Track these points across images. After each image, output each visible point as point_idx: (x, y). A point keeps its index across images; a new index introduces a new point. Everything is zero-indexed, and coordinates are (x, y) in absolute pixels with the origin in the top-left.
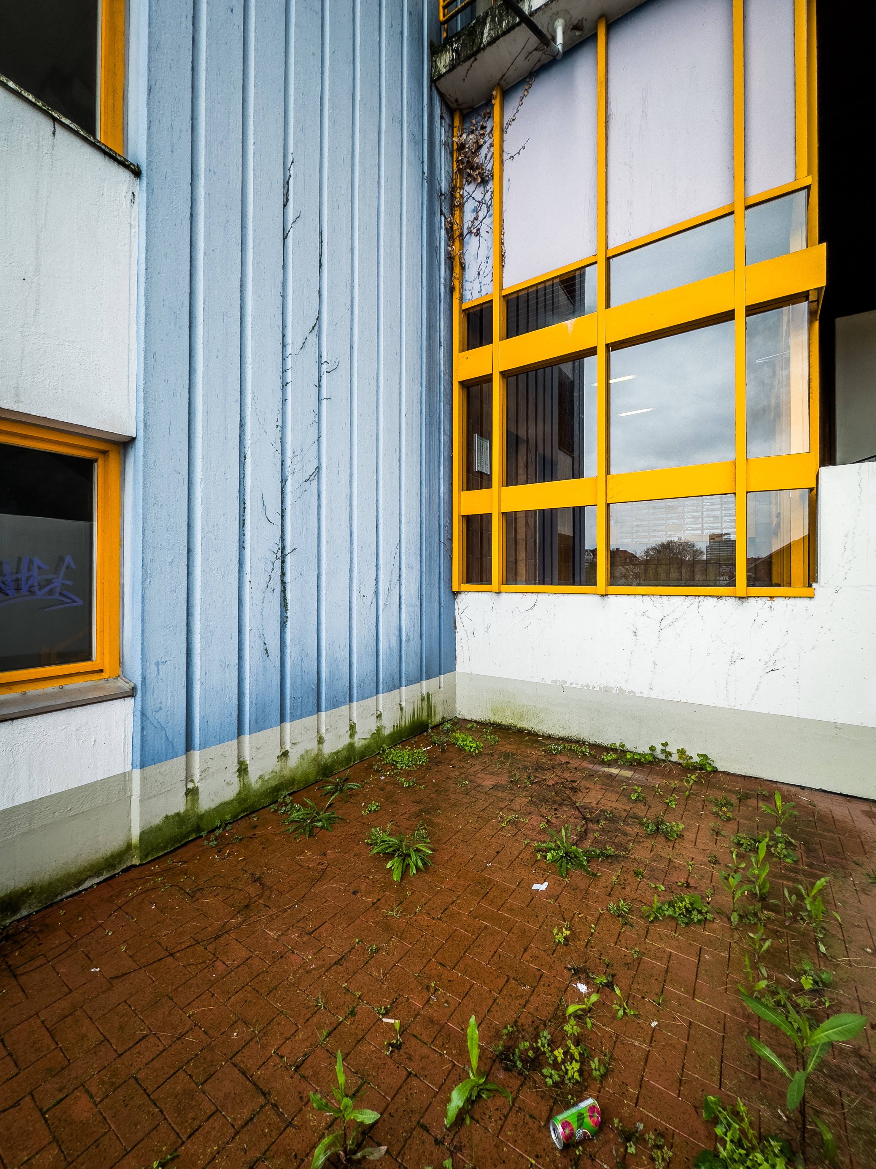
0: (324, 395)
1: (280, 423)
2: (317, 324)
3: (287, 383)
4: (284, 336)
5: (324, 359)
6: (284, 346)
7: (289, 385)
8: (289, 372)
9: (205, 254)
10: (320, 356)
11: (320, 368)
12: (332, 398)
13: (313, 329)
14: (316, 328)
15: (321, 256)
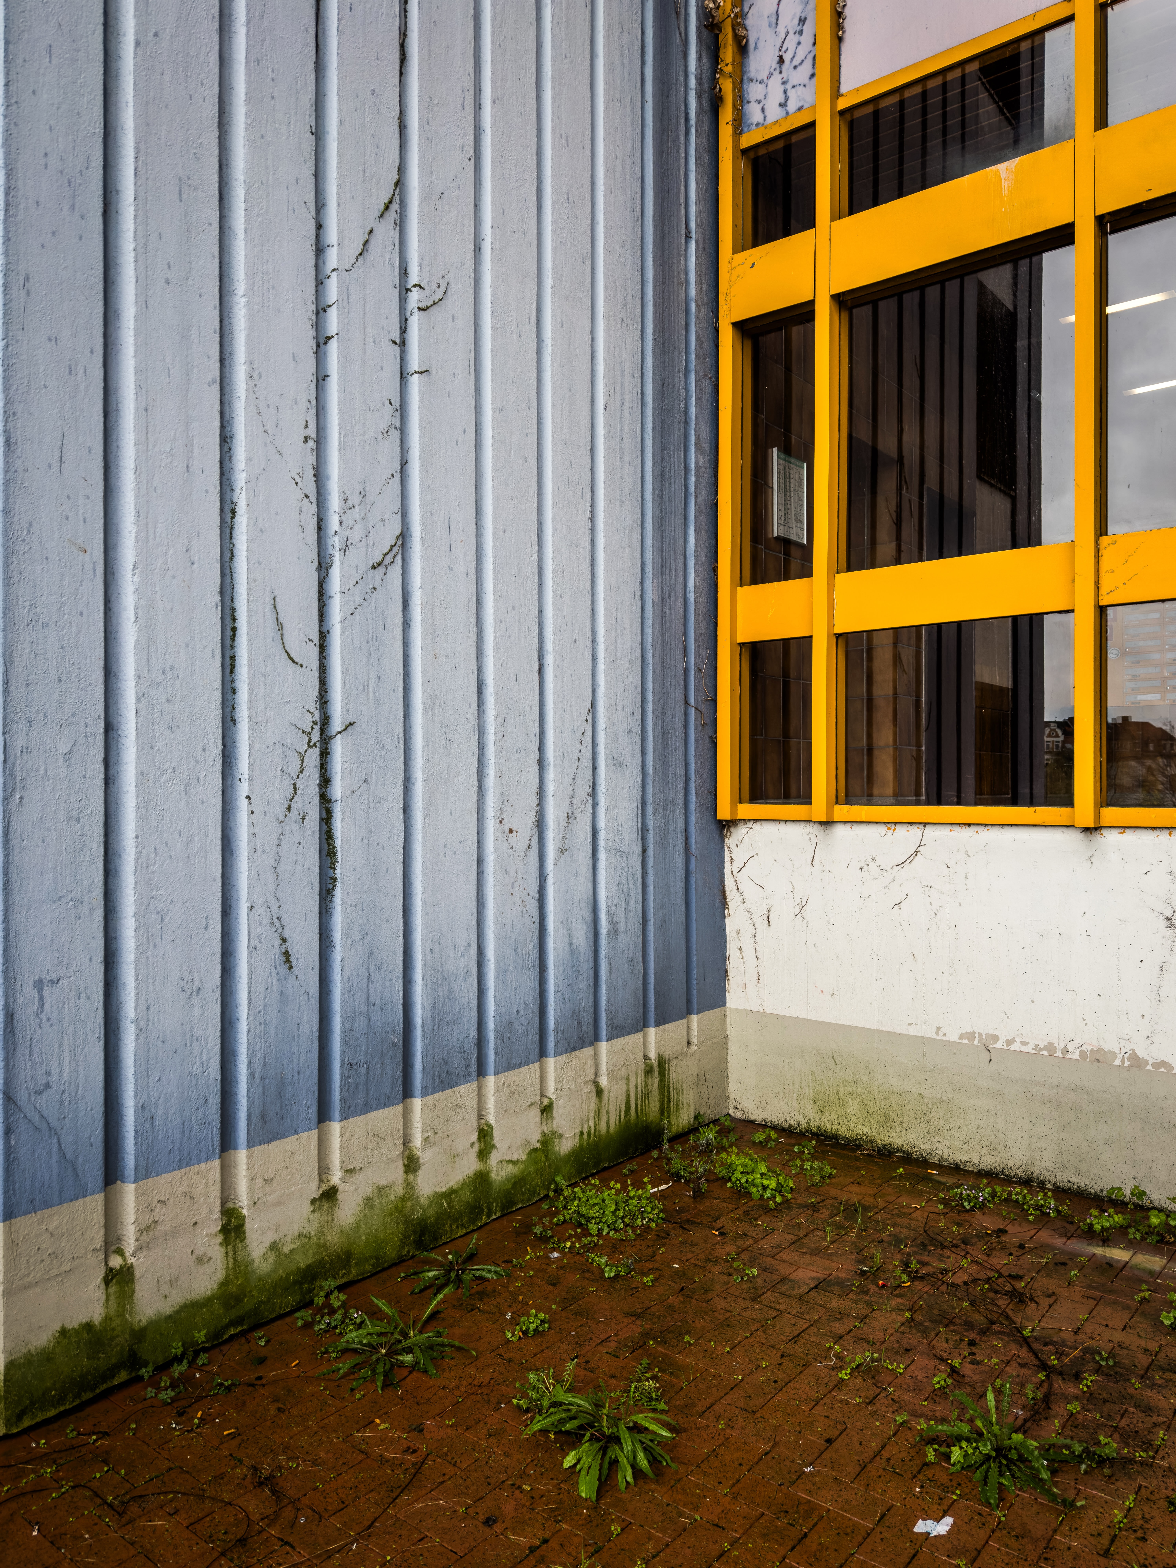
0: (414, 364)
1: (312, 432)
2: (397, 197)
3: (328, 338)
4: (319, 226)
5: (414, 278)
6: (320, 250)
7: (333, 345)
8: (333, 313)
9: (138, 44)
10: (404, 273)
11: (403, 301)
12: (433, 371)
13: (387, 208)
14: (395, 206)
15: (404, 34)
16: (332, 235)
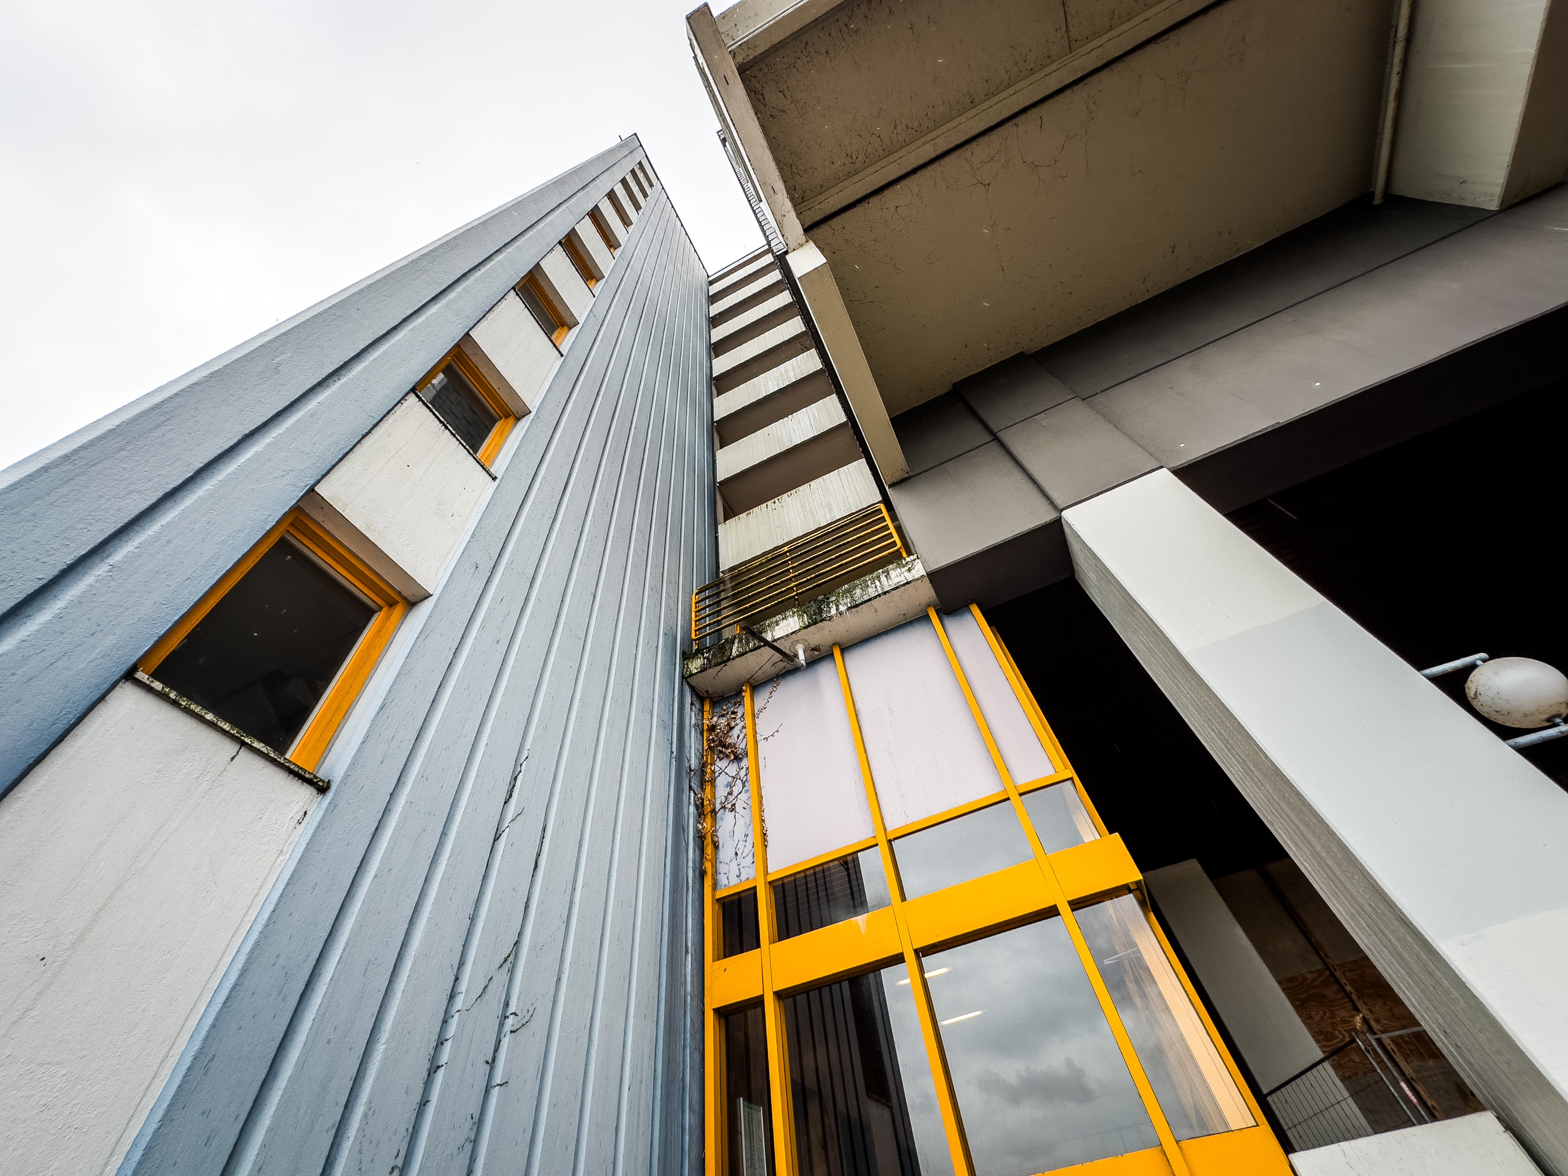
0: (498, 1079)
2: (514, 952)
3: (439, 1067)
4: (457, 979)
5: (512, 1009)
6: (452, 997)
7: (441, 1072)
8: (448, 1045)
10: (507, 1005)
11: (501, 1025)
12: (510, 1084)
13: (505, 960)
14: (511, 959)
15: (539, 855)
16: (463, 986)
